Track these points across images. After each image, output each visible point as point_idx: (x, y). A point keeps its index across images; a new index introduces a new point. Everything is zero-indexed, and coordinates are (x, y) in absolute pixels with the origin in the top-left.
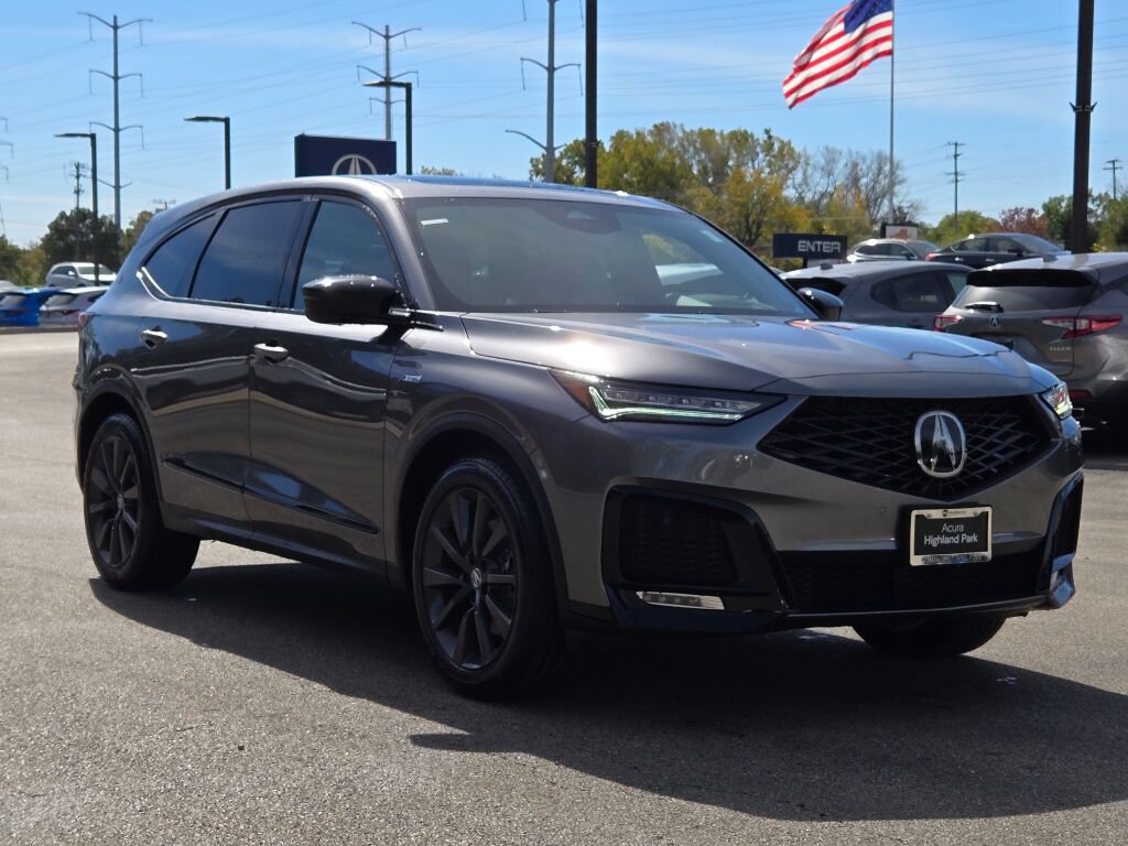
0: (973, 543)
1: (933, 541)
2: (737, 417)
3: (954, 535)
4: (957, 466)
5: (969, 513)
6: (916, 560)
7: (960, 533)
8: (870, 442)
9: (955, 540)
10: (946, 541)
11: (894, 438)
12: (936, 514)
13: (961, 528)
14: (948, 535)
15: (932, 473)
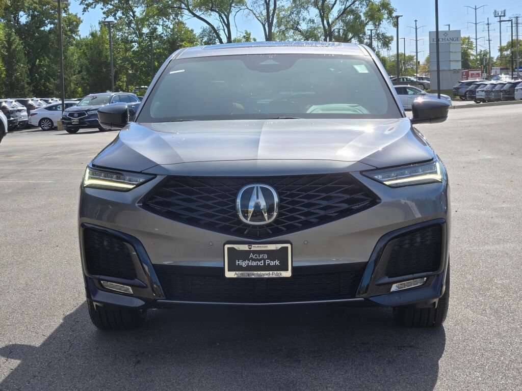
2: (131, 187)
3: (260, 260)
8: (210, 203)
9: (261, 263)
10: (254, 264)
11: (225, 200)
13: (265, 256)
15: (248, 222)
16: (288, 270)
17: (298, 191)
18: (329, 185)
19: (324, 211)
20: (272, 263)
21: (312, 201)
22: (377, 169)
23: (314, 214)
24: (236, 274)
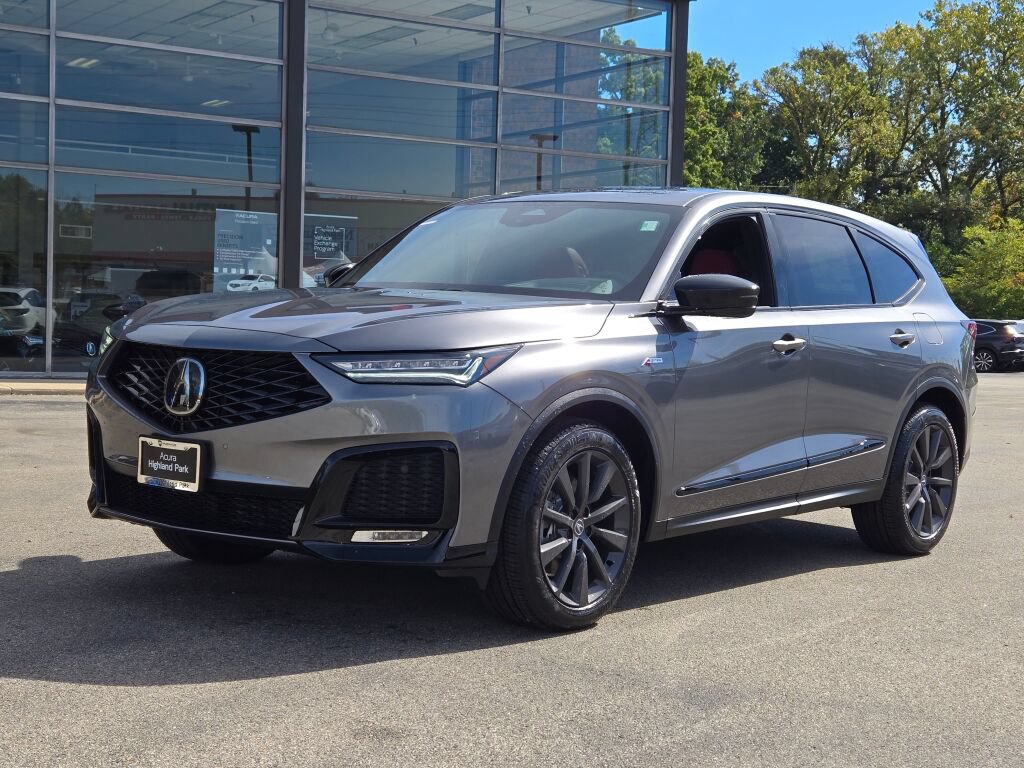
0: (183, 473)
1: (155, 465)
3: (169, 463)
4: (191, 407)
5: (181, 446)
6: (142, 479)
7: (174, 463)
9: (170, 468)
10: (164, 467)
12: (155, 443)
14: (165, 462)
16: (194, 482)
17: (233, 373)
18: (274, 370)
19: (261, 406)
20: (181, 470)
21: (248, 390)
22: (340, 352)
23: (248, 408)
24: (146, 479)
